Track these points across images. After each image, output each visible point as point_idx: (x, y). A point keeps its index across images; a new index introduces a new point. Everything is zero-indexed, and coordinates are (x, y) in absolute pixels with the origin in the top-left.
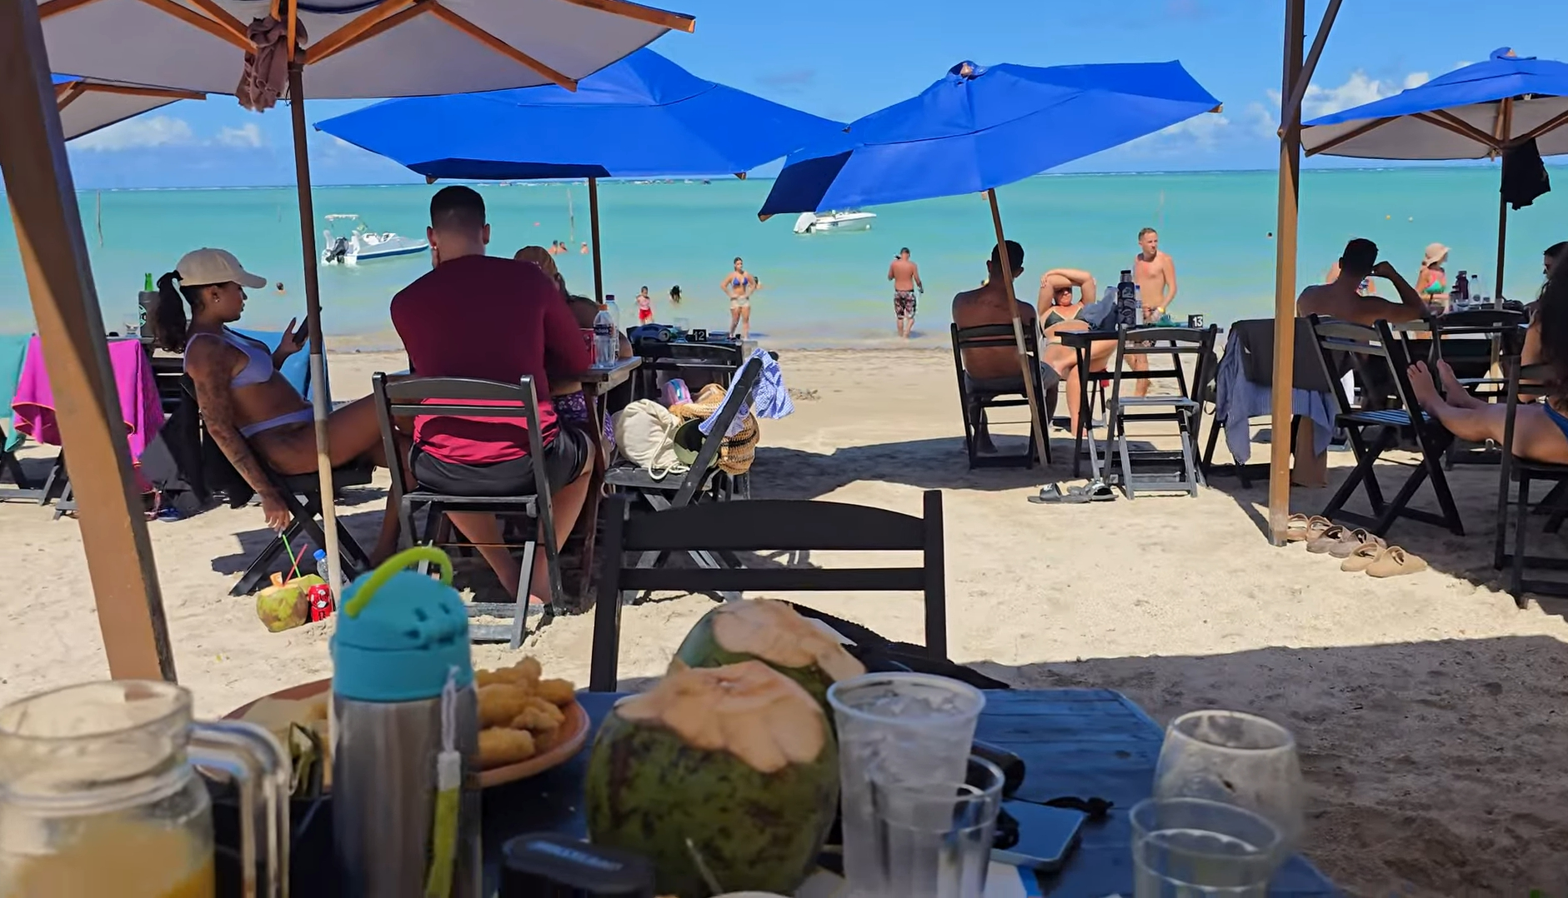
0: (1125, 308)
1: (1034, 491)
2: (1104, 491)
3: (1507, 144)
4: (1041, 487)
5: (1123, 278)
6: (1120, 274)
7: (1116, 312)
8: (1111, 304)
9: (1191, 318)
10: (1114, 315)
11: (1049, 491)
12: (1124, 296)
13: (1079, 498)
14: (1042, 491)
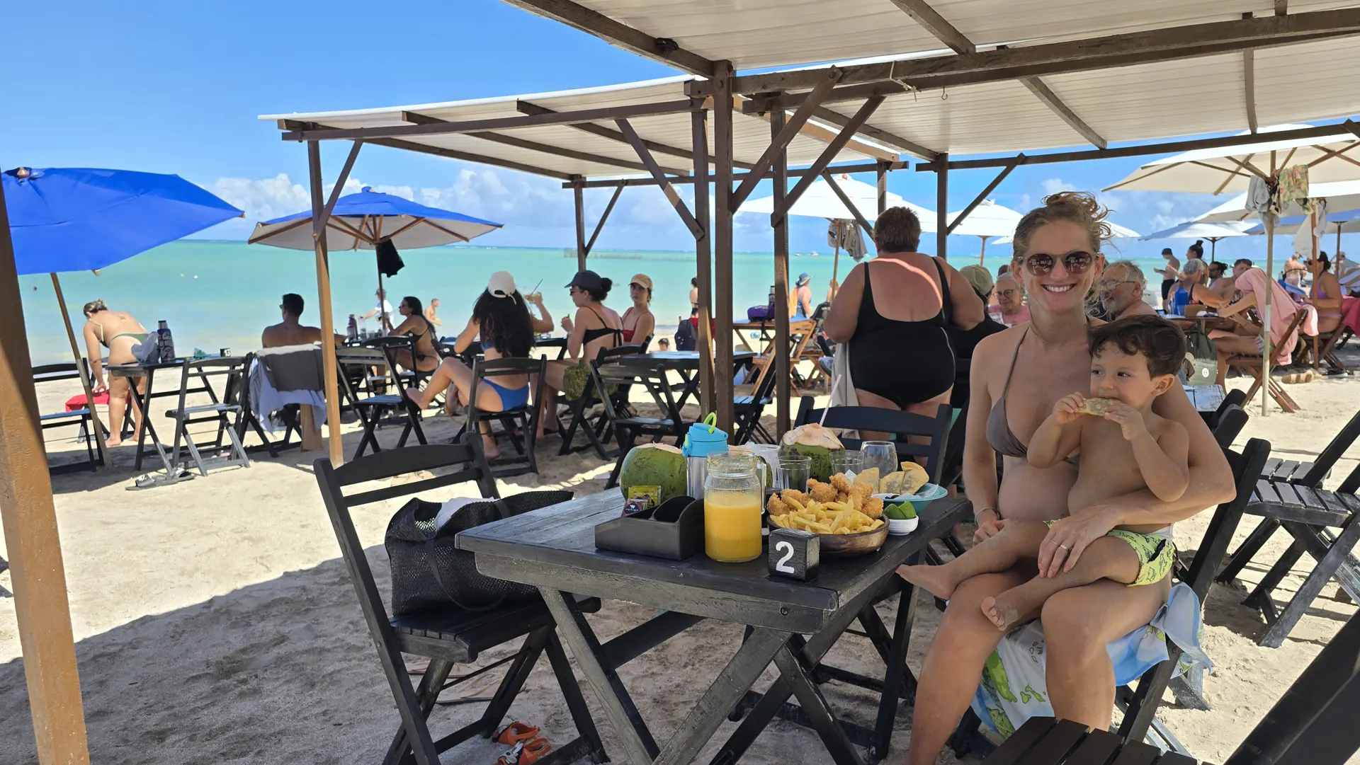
0: (165, 347)
1: (131, 482)
2: (184, 474)
3: (378, 241)
4: (136, 479)
5: (161, 326)
6: (158, 323)
7: (159, 350)
8: (153, 345)
9: (222, 351)
10: (157, 352)
11: (144, 481)
12: (164, 338)
13: (169, 480)
14: (137, 482)
